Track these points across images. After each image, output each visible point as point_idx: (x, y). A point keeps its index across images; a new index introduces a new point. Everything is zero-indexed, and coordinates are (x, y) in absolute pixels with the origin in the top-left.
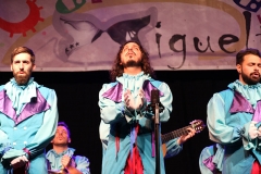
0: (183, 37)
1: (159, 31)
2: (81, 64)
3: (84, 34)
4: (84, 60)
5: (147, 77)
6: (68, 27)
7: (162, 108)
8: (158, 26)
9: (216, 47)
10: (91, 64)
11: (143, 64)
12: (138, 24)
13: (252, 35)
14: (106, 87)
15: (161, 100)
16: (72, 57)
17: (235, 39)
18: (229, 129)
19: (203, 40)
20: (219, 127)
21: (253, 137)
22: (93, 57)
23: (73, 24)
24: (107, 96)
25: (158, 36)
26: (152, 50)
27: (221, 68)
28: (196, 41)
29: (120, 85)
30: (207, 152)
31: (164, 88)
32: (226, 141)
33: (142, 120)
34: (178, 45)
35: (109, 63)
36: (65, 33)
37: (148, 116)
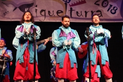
0: (45, 11)
1: (36, 8)
2: (9, 18)
3: (10, 8)
4: (10, 17)
5: (32, 24)
6: (5, 6)
7: (37, 34)
8: (36, 6)
9: (56, 14)
10: (13, 19)
11: (32, 20)
12: (29, 6)
13: (67, 11)
14: (18, 27)
15: (37, 32)
16: (6, 16)
17: (62, 12)
18: (59, 42)
19: (51, 12)
20: (55, 42)
21: (66, 45)
22: (13, 16)
23: (7, 5)
24: (18, 29)
25: (36, 10)
26: (34, 15)
27: (57, 21)
28: (49, 12)
29: (23, 26)
30: (52, 49)
31: (38, 28)
32: (58, 46)
33: (30, 39)
34: (43, 13)
35: (19, 18)
36: (4, 8)
37: (32, 37)
